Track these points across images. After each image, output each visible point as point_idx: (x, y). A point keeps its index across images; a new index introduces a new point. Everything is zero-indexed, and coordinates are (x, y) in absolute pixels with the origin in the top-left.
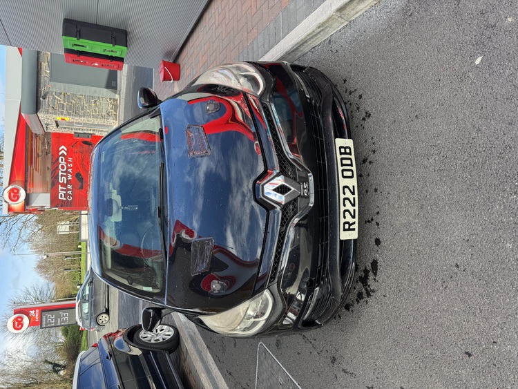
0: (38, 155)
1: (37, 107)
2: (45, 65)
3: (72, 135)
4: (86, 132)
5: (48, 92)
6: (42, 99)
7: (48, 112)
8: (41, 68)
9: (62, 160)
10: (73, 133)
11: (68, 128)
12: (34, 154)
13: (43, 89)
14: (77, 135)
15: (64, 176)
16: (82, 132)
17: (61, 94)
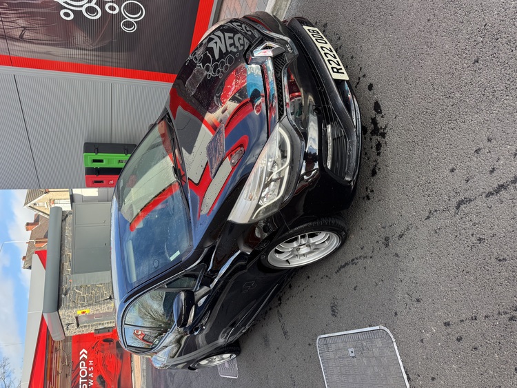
0: (57, 373)
1: (58, 305)
2: (67, 264)
3: (92, 334)
4: (106, 326)
5: (70, 288)
6: (63, 296)
7: (69, 307)
8: (63, 268)
9: (82, 366)
10: (93, 331)
11: (89, 326)
12: (54, 373)
13: (65, 286)
14: (97, 332)
15: (84, 383)
16: (103, 327)
17: (81, 287)
